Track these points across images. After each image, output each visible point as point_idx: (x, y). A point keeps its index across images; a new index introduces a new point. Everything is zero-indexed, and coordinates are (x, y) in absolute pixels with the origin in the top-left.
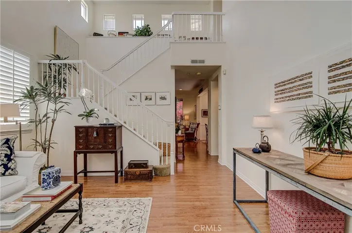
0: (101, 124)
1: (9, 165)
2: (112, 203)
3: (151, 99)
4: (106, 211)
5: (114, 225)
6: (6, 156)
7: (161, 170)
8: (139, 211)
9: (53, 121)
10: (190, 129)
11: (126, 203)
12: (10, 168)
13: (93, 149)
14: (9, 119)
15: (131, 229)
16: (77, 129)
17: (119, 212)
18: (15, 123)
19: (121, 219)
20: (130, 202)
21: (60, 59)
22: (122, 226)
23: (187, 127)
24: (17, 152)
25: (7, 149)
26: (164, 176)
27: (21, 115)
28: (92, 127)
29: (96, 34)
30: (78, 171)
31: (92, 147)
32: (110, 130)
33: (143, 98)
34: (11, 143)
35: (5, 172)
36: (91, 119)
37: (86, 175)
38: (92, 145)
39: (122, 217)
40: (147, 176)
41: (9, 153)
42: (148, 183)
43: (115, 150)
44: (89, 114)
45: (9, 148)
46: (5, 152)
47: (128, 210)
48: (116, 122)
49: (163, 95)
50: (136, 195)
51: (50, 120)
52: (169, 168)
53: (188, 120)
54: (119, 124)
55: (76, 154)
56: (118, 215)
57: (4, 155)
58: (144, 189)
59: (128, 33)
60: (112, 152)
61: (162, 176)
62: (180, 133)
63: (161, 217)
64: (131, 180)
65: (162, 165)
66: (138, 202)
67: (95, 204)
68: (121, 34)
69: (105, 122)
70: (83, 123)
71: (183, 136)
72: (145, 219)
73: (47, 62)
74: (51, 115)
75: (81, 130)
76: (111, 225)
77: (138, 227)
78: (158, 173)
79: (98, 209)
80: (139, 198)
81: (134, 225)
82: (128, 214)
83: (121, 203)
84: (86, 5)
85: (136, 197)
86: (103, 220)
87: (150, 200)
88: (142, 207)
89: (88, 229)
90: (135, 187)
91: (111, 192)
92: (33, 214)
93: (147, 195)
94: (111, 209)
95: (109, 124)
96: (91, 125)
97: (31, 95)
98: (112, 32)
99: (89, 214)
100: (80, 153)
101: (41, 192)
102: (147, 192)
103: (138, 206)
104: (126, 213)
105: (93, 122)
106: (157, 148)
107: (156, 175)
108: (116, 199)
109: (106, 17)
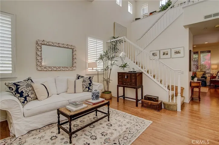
0: (130, 72)
1: (90, 88)
2: (128, 116)
3: (167, 54)
4: (122, 120)
5: (121, 128)
6: (89, 84)
7: (169, 105)
8: (139, 126)
9: (111, 70)
10: (217, 77)
11: (135, 119)
12: (90, 89)
13: (125, 85)
14: (94, 69)
15: (128, 134)
16: (119, 73)
17: (128, 123)
18: (96, 70)
19: (127, 127)
20: (137, 119)
21: (115, 38)
22: (125, 130)
23: (214, 75)
24: (93, 82)
25: (89, 81)
26: (171, 111)
27: (98, 67)
28: (125, 73)
29: (136, 19)
30: (119, 96)
31: (125, 84)
32: (133, 75)
33: (162, 54)
34: (91, 79)
35: (89, 90)
36: (125, 68)
37: (124, 99)
38: (125, 82)
39: (128, 126)
40: (155, 107)
41: (90, 83)
42: (156, 112)
43: (136, 87)
44: (124, 66)
45: (90, 80)
46: (89, 82)
47: (133, 123)
48: (139, 70)
49: (177, 50)
50: (144, 117)
51: (109, 69)
52: (176, 105)
53: (216, 69)
54: (141, 72)
55: (118, 86)
56: (126, 124)
57: (88, 83)
58: (151, 115)
59: (156, 11)
60: (134, 88)
61: (169, 110)
62: (196, 80)
63: (150, 136)
64: (145, 107)
65: (171, 102)
66: (142, 121)
67: (119, 114)
68: (151, 14)
69: (132, 70)
70: (121, 70)
71: (199, 83)
72: (139, 132)
73: (109, 41)
74: (110, 67)
75: (120, 74)
76: (120, 127)
77: (133, 135)
78: (166, 107)
79: (119, 117)
80: (144, 119)
81: (131, 133)
82: (132, 125)
83: (132, 118)
84: (131, 4)
85: (143, 118)
86: (119, 123)
87: (150, 122)
88: (142, 125)
89: (110, 125)
90: (146, 112)
91: (131, 111)
92: (83, 108)
93: (150, 119)
94: (125, 120)
95: (133, 72)
96: (125, 72)
97: (101, 58)
98: (146, 15)
99: (115, 118)
100: (120, 86)
101: (91, 101)
102: (151, 117)
103: (140, 123)
104: (131, 124)
105: (126, 70)
106: (166, 89)
107: (165, 108)
108: (131, 115)
109: (142, 7)
